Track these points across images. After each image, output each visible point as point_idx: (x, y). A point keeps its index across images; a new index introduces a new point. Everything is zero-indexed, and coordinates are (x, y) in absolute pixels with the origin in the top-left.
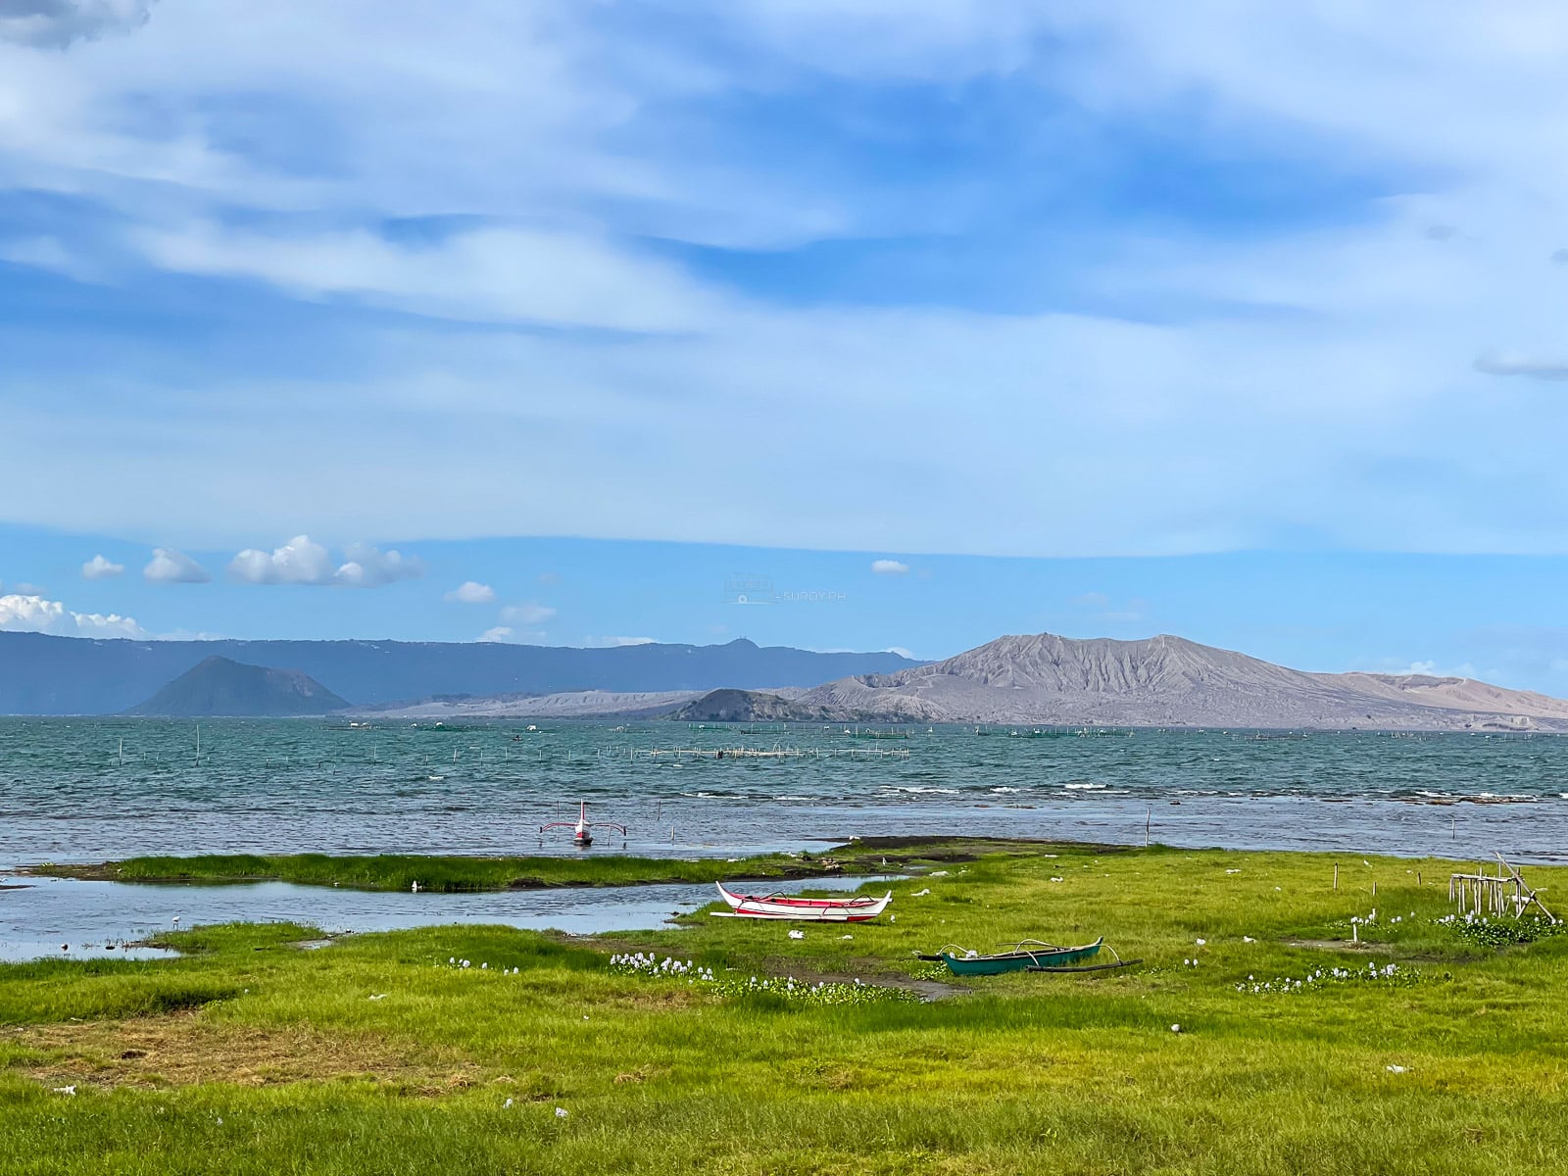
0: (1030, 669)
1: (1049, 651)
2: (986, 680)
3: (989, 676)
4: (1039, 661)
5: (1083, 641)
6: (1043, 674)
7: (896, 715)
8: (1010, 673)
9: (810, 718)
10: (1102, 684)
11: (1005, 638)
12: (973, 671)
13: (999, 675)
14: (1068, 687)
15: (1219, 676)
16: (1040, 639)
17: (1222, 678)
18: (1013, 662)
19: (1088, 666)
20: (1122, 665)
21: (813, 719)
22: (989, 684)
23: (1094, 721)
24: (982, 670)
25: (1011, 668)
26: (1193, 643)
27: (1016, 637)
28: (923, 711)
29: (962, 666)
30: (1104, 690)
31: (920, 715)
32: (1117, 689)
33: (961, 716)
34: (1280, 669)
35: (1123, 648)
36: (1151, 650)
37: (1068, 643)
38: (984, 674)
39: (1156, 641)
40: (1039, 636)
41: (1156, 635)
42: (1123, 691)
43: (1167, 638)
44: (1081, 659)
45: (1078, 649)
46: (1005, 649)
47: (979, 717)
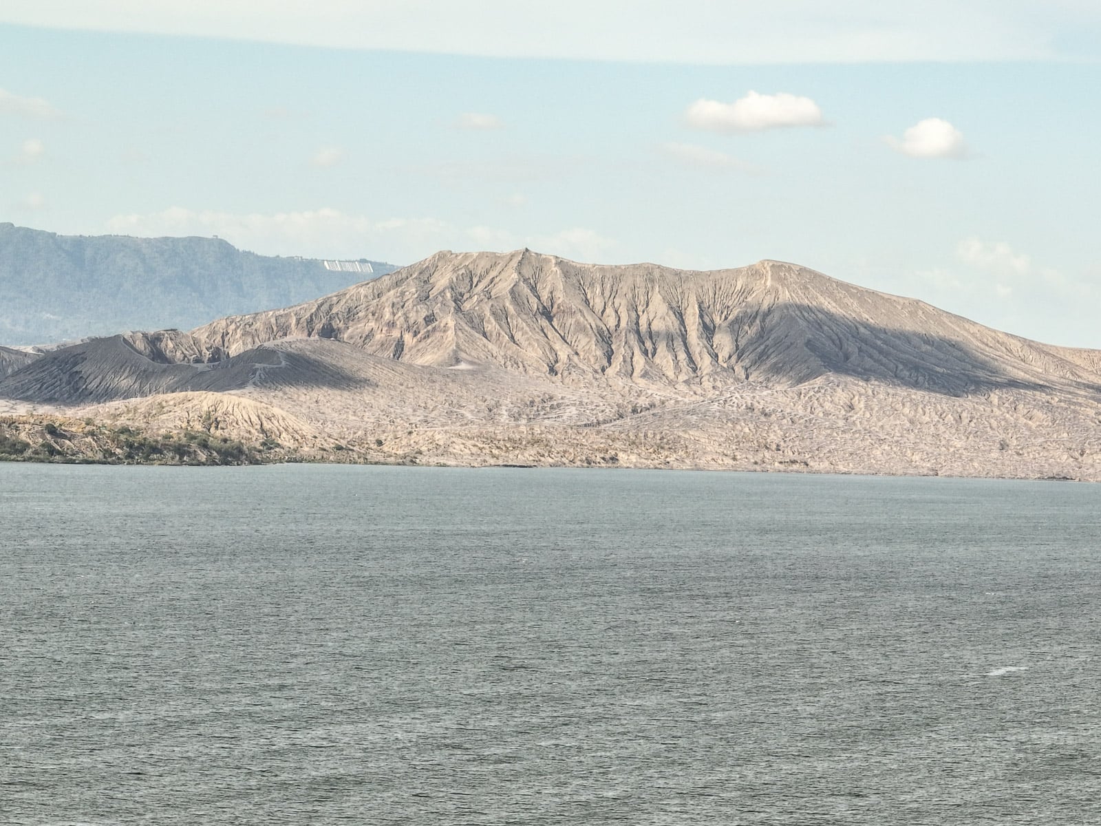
0: (491, 325)
1: (533, 289)
2: (400, 347)
3: (408, 338)
4: (511, 309)
5: (602, 269)
6: (518, 336)
7: (204, 445)
8: (451, 333)
9: (21, 452)
10: (639, 361)
11: (442, 256)
12: (372, 324)
13: (427, 336)
14: (571, 366)
15: (881, 351)
16: (514, 263)
17: (887, 355)
18: (458, 309)
19: (612, 322)
20: (682, 322)
21: (29, 453)
22: (406, 358)
23: (621, 456)
24: (391, 325)
25: (451, 324)
26: (830, 279)
27: (466, 256)
28: (263, 431)
29: (351, 315)
30: (645, 375)
31: (257, 439)
32: (670, 373)
33: (343, 443)
34: (1005, 339)
35: (685, 286)
36: (742, 292)
37: (573, 274)
38: (396, 334)
39: (754, 273)
40: (512, 256)
41: (755, 261)
42: (683, 377)
43: (778, 268)
44: (599, 306)
45: (592, 285)
46: (442, 280)
47: (380, 443)
